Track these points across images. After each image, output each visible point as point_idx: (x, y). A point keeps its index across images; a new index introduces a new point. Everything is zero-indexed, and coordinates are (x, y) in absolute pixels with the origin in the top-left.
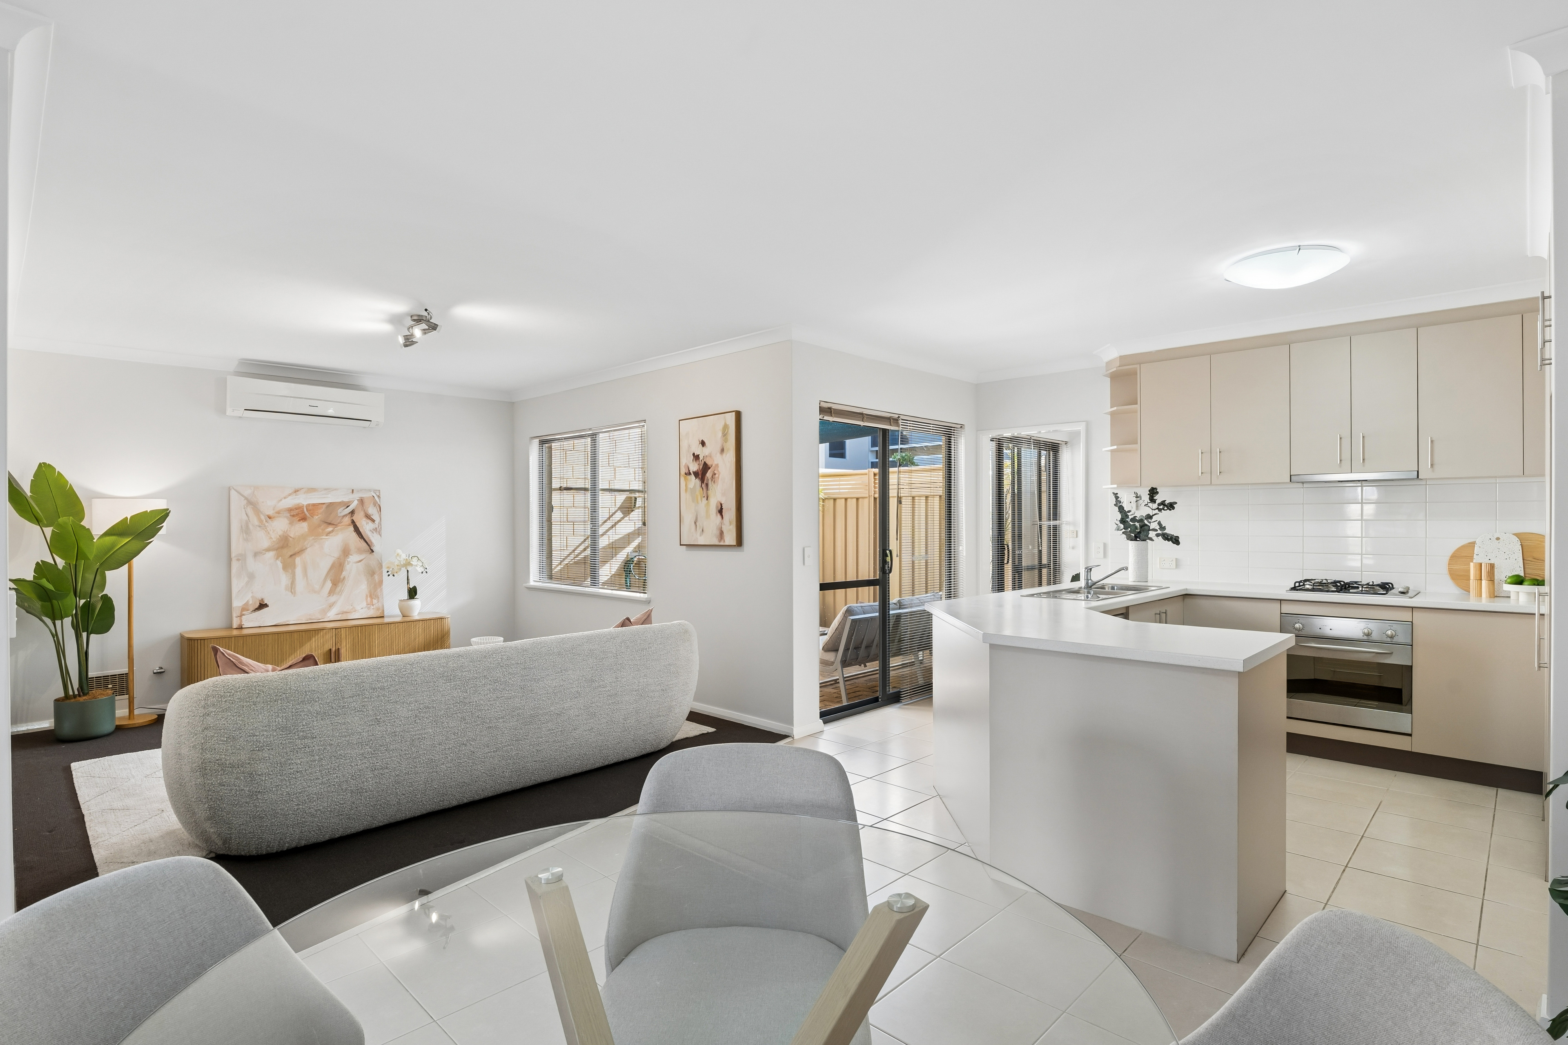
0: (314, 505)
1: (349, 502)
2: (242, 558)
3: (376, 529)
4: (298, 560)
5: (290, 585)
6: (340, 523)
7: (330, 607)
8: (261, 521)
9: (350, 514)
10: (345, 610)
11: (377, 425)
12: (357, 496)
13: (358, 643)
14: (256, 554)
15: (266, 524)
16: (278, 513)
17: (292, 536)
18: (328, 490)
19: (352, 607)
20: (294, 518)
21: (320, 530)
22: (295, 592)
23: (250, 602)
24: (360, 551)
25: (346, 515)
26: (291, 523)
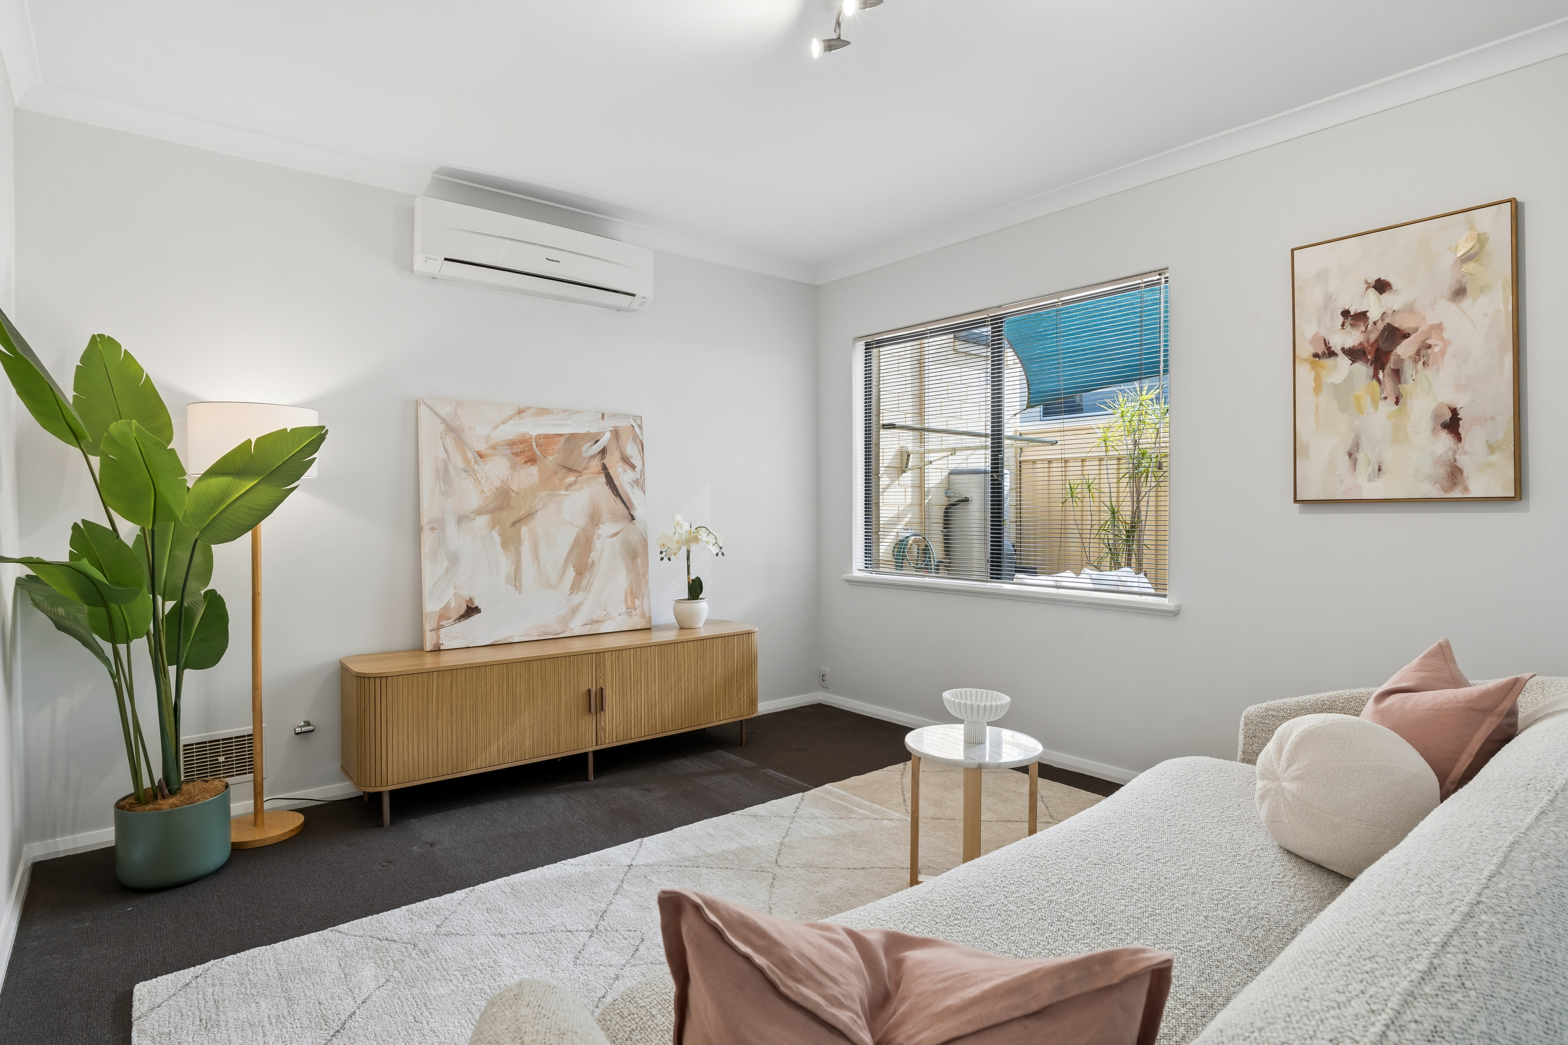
0: (547, 437)
1: (598, 434)
2: (438, 525)
3: (637, 482)
4: (524, 531)
5: (513, 574)
6: (586, 468)
7: (573, 612)
8: (467, 461)
9: (600, 454)
10: (595, 618)
11: (642, 304)
12: (609, 424)
13: (630, 678)
14: (461, 520)
15: (476, 467)
16: (494, 448)
17: (515, 489)
18: (567, 412)
19: (605, 613)
20: (518, 458)
21: (557, 481)
22: (521, 586)
23: (453, 605)
24: (615, 518)
25: (593, 457)
26: (513, 467)
